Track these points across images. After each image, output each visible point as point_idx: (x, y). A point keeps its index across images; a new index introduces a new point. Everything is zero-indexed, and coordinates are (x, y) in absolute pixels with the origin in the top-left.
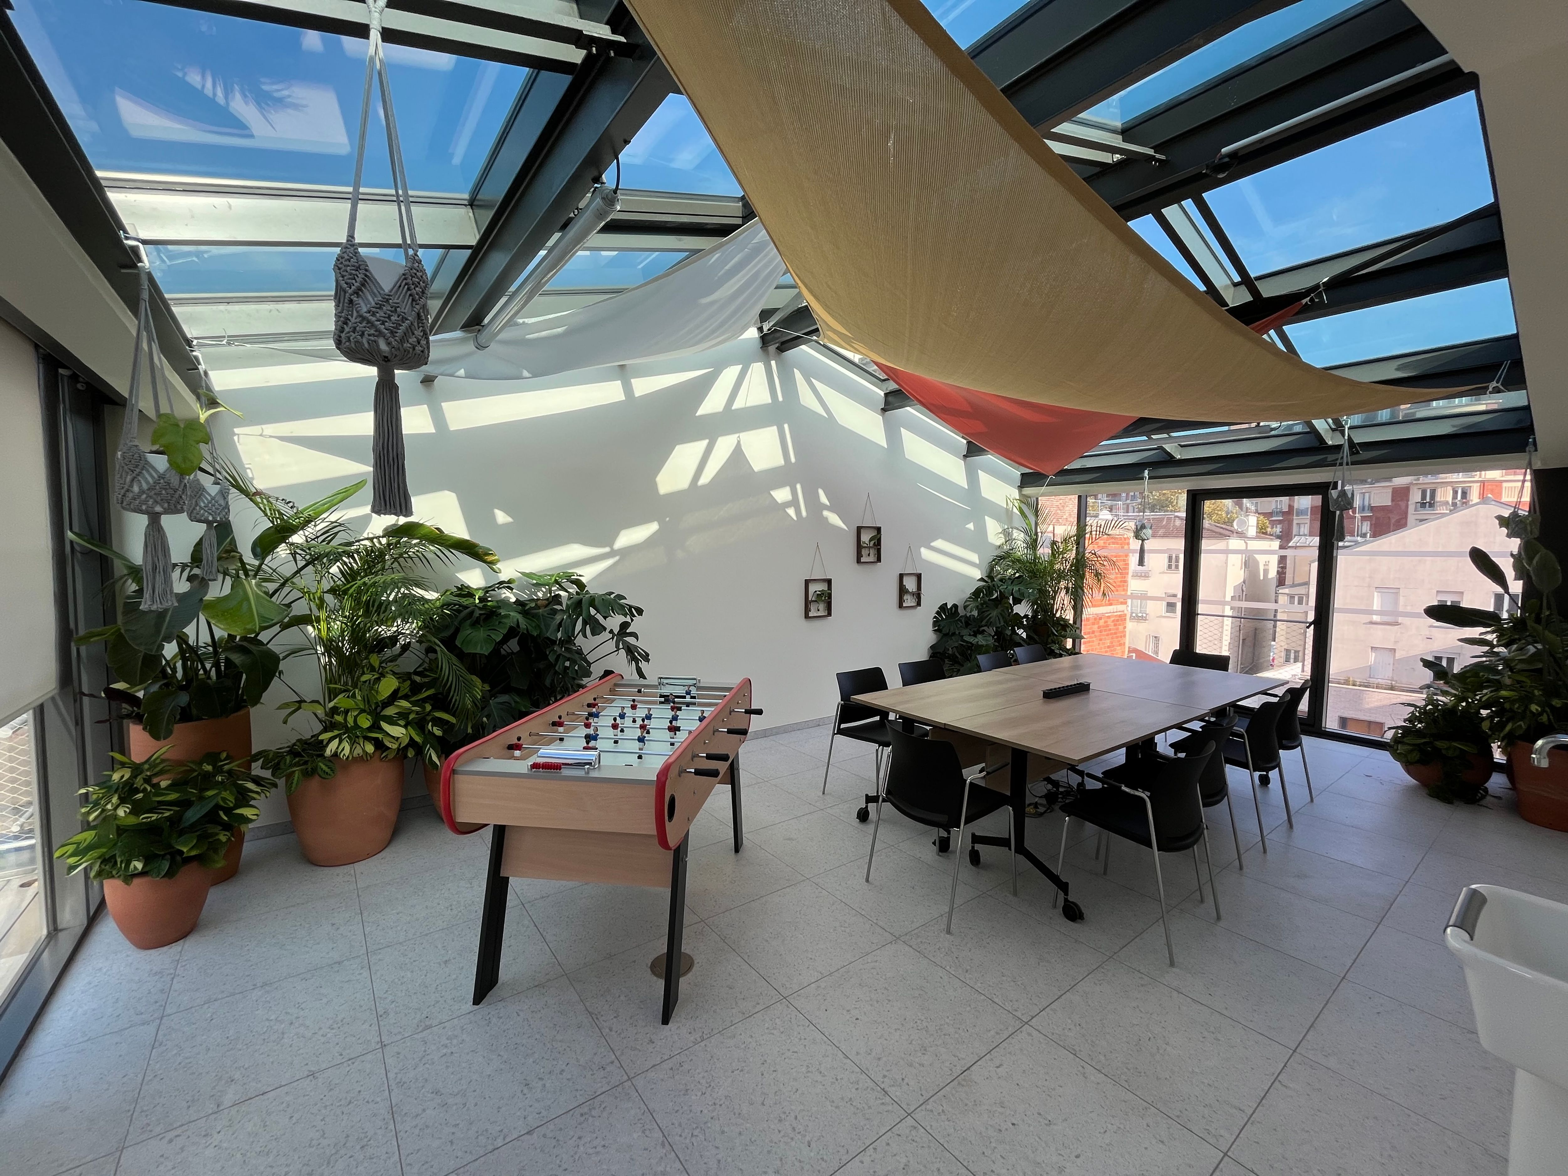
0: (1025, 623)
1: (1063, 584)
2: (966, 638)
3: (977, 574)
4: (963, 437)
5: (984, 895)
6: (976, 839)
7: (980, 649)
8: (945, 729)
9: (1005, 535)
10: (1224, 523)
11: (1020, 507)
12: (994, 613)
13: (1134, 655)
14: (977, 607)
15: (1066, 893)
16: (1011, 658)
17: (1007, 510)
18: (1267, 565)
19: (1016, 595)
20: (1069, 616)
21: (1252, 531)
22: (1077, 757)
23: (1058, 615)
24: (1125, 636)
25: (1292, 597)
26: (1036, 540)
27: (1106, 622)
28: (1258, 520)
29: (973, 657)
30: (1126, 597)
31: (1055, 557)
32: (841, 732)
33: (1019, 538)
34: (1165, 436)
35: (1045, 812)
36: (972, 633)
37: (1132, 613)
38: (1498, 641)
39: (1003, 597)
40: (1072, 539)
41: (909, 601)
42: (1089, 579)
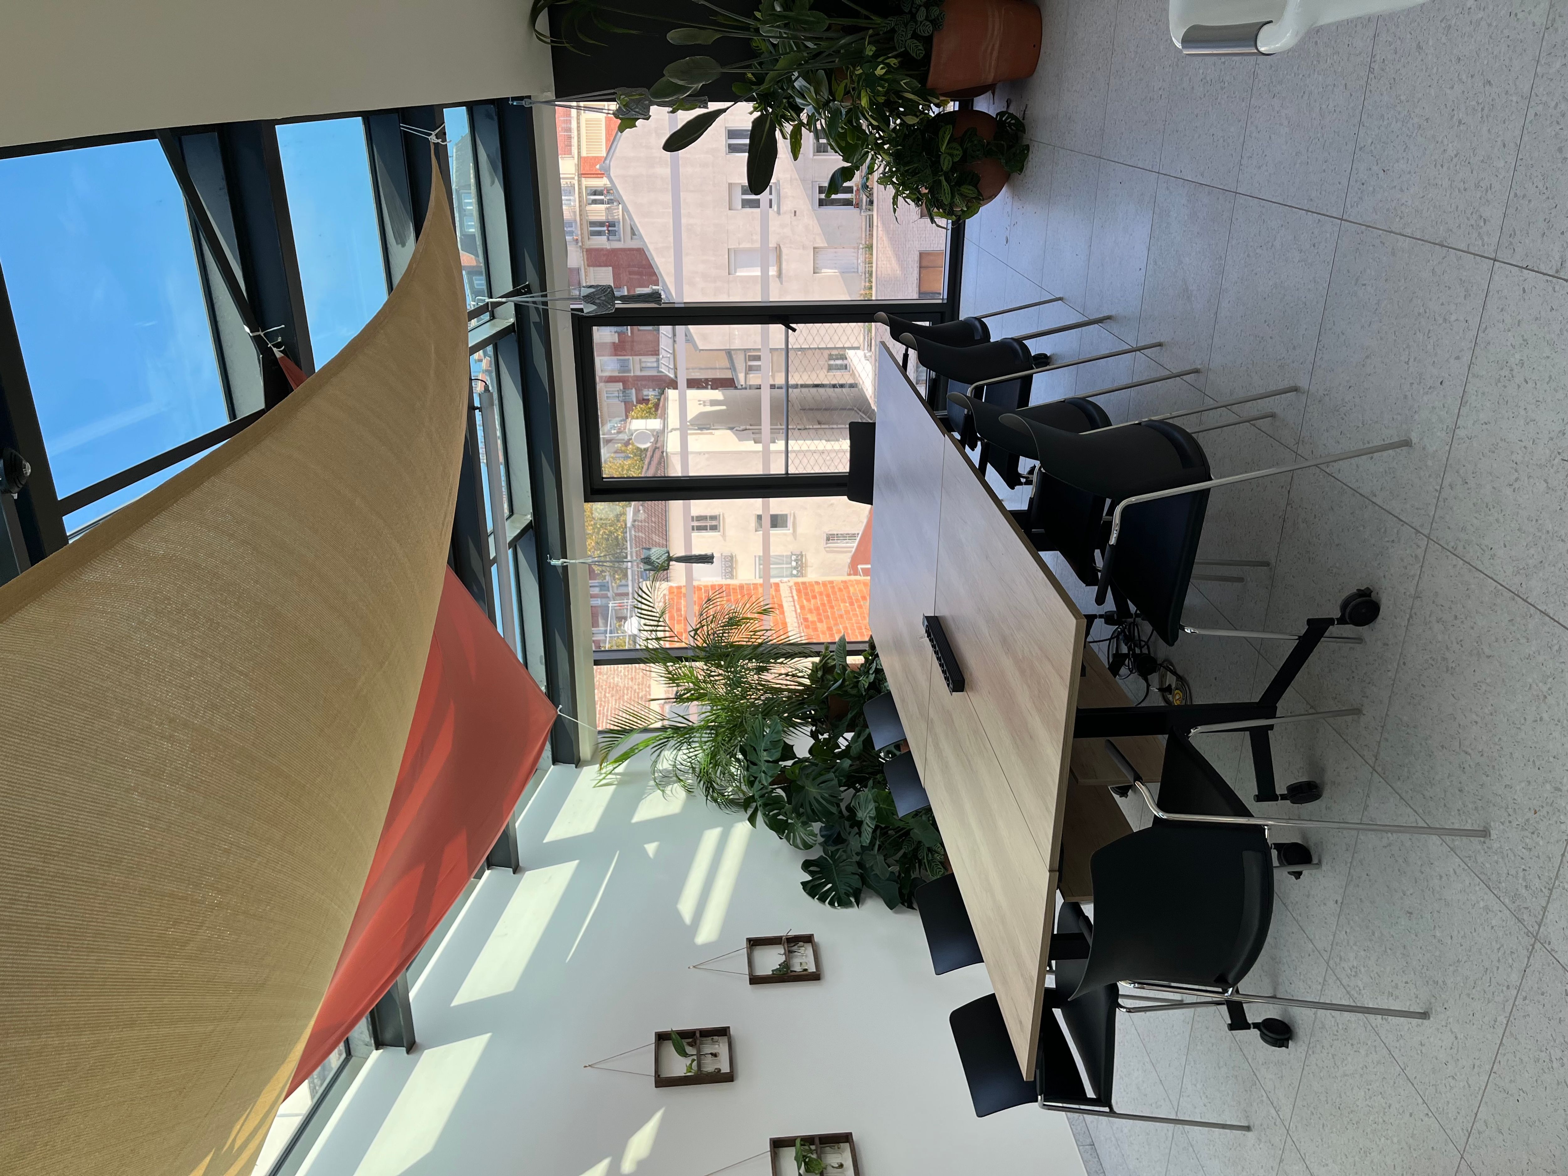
0: (826, 736)
1: (753, 678)
2: (866, 838)
3: (742, 829)
4: (479, 876)
5: (1379, 769)
6: (1266, 793)
7: (885, 815)
8: (1060, 870)
9: (668, 784)
10: (642, 460)
11: (615, 761)
12: (813, 791)
13: (860, 567)
14: (805, 824)
15: (1330, 622)
16: (894, 755)
17: (620, 783)
18: (704, 402)
19: (777, 755)
20: (806, 664)
21: (654, 424)
22: (1071, 622)
23: (807, 682)
24: (831, 582)
25: (750, 369)
26: (676, 729)
27: (810, 611)
28: (637, 418)
29: (901, 824)
30: (766, 584)
31: (705, 695)
32: (1104, 1098)
33: (669, 759)
34: (491, 540)
35: (1174, 673)
36: (856, 829)
37: (792, 575)
38: (793, 121)
39: (782, 779)
40: (671, 669)
41: (804, 960)
42: (738, 637)
